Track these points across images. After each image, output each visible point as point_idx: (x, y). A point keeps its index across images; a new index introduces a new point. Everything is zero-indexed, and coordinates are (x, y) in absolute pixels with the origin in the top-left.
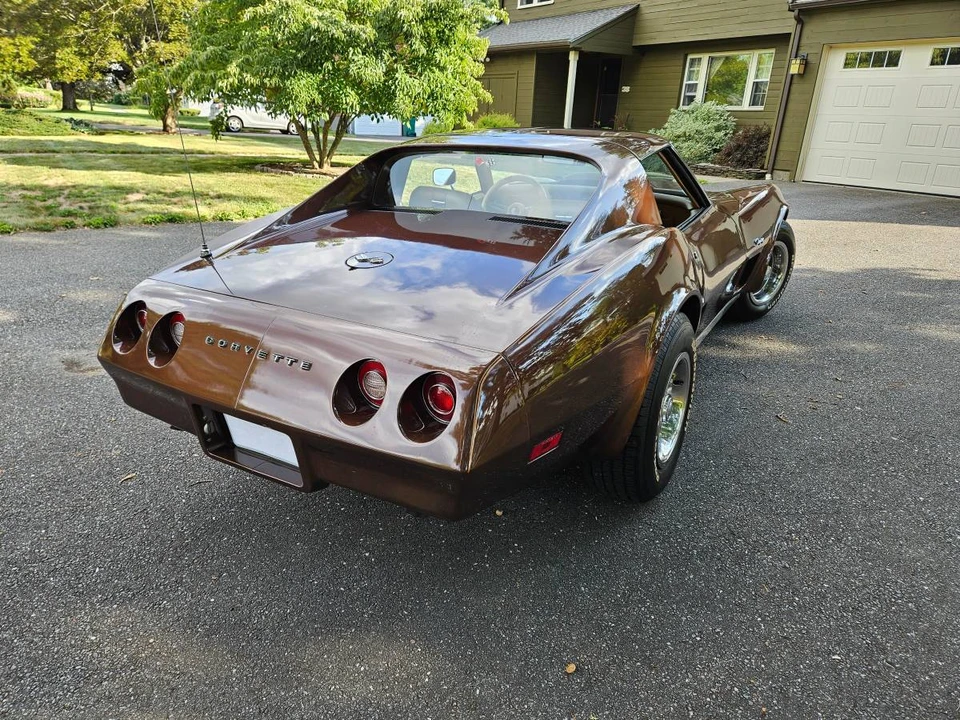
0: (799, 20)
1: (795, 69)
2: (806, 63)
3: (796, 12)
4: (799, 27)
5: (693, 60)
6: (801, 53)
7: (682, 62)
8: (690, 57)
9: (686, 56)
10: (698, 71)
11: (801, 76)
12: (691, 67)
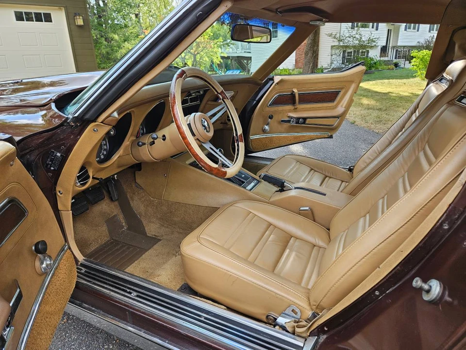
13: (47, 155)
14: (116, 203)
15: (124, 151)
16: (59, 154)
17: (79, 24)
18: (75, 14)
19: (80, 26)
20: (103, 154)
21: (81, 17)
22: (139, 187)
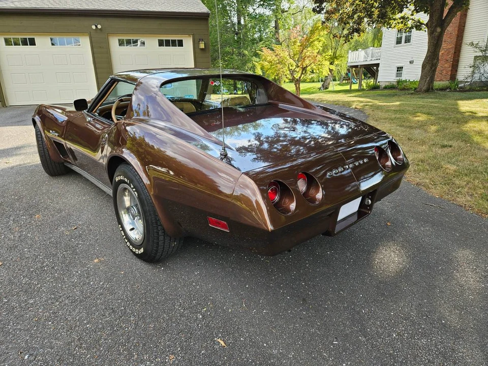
17: (201, 47)
18: (200, 39)
19: (202, 49)
21: (203, 42)
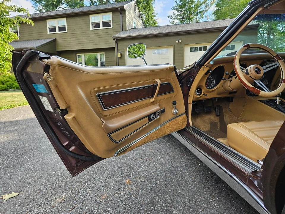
0: (116, 42)
1: (119, 56)
2: (121, 54)
3: (115, 40)
4: (117, 44)
5: (78, 56)
6: (119, 51)
7: (75, 56)
8: (77, 55)
9: (76, 54)
10: (81, 59)
11: (120, 58)
12: (78, 58)
13: (188, 80)
14: (218, 117)
15: (220, 86)
16: (191, 80)
20: (211, 86)
22: (230, 110)
